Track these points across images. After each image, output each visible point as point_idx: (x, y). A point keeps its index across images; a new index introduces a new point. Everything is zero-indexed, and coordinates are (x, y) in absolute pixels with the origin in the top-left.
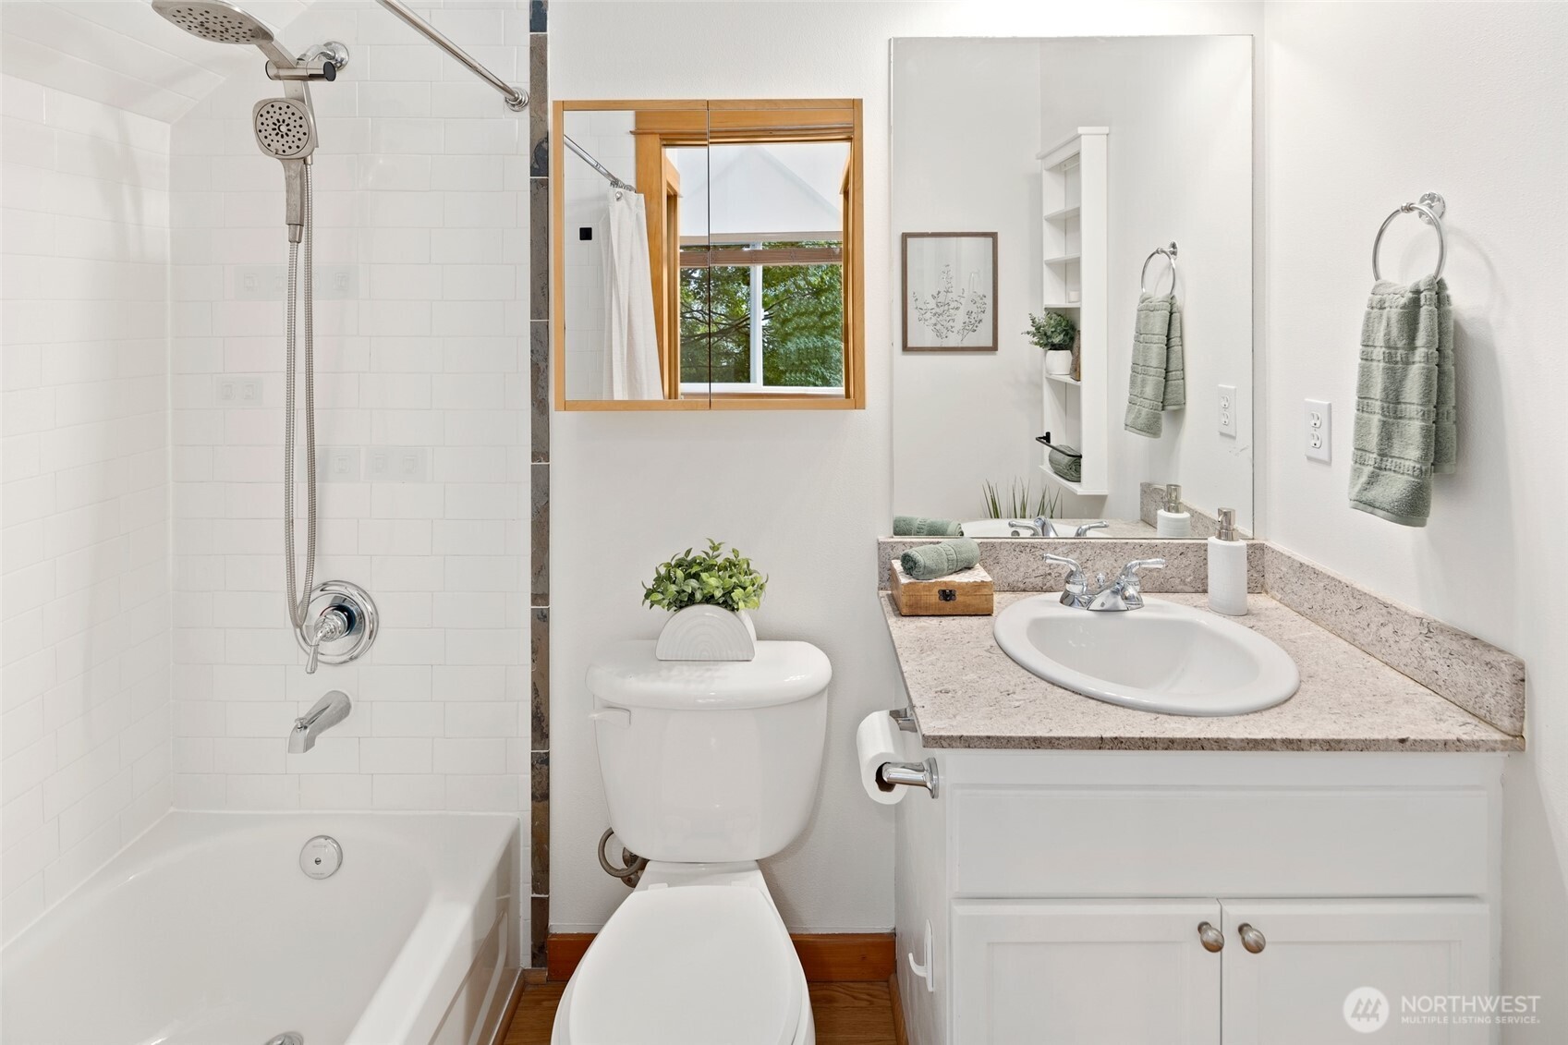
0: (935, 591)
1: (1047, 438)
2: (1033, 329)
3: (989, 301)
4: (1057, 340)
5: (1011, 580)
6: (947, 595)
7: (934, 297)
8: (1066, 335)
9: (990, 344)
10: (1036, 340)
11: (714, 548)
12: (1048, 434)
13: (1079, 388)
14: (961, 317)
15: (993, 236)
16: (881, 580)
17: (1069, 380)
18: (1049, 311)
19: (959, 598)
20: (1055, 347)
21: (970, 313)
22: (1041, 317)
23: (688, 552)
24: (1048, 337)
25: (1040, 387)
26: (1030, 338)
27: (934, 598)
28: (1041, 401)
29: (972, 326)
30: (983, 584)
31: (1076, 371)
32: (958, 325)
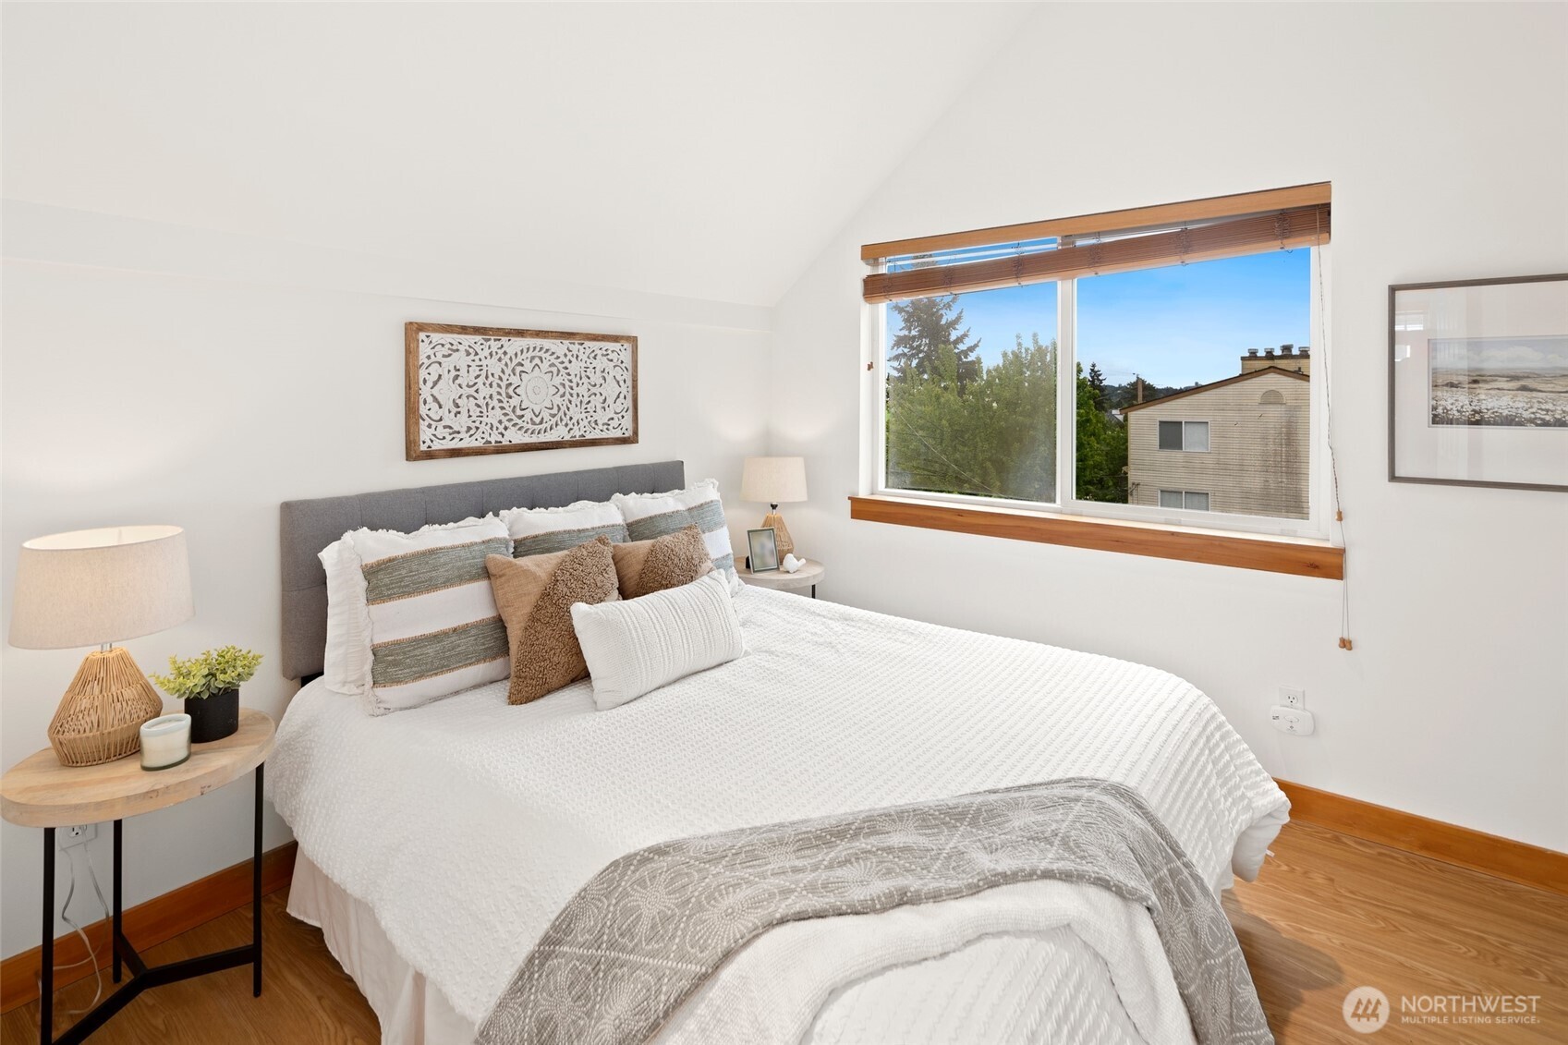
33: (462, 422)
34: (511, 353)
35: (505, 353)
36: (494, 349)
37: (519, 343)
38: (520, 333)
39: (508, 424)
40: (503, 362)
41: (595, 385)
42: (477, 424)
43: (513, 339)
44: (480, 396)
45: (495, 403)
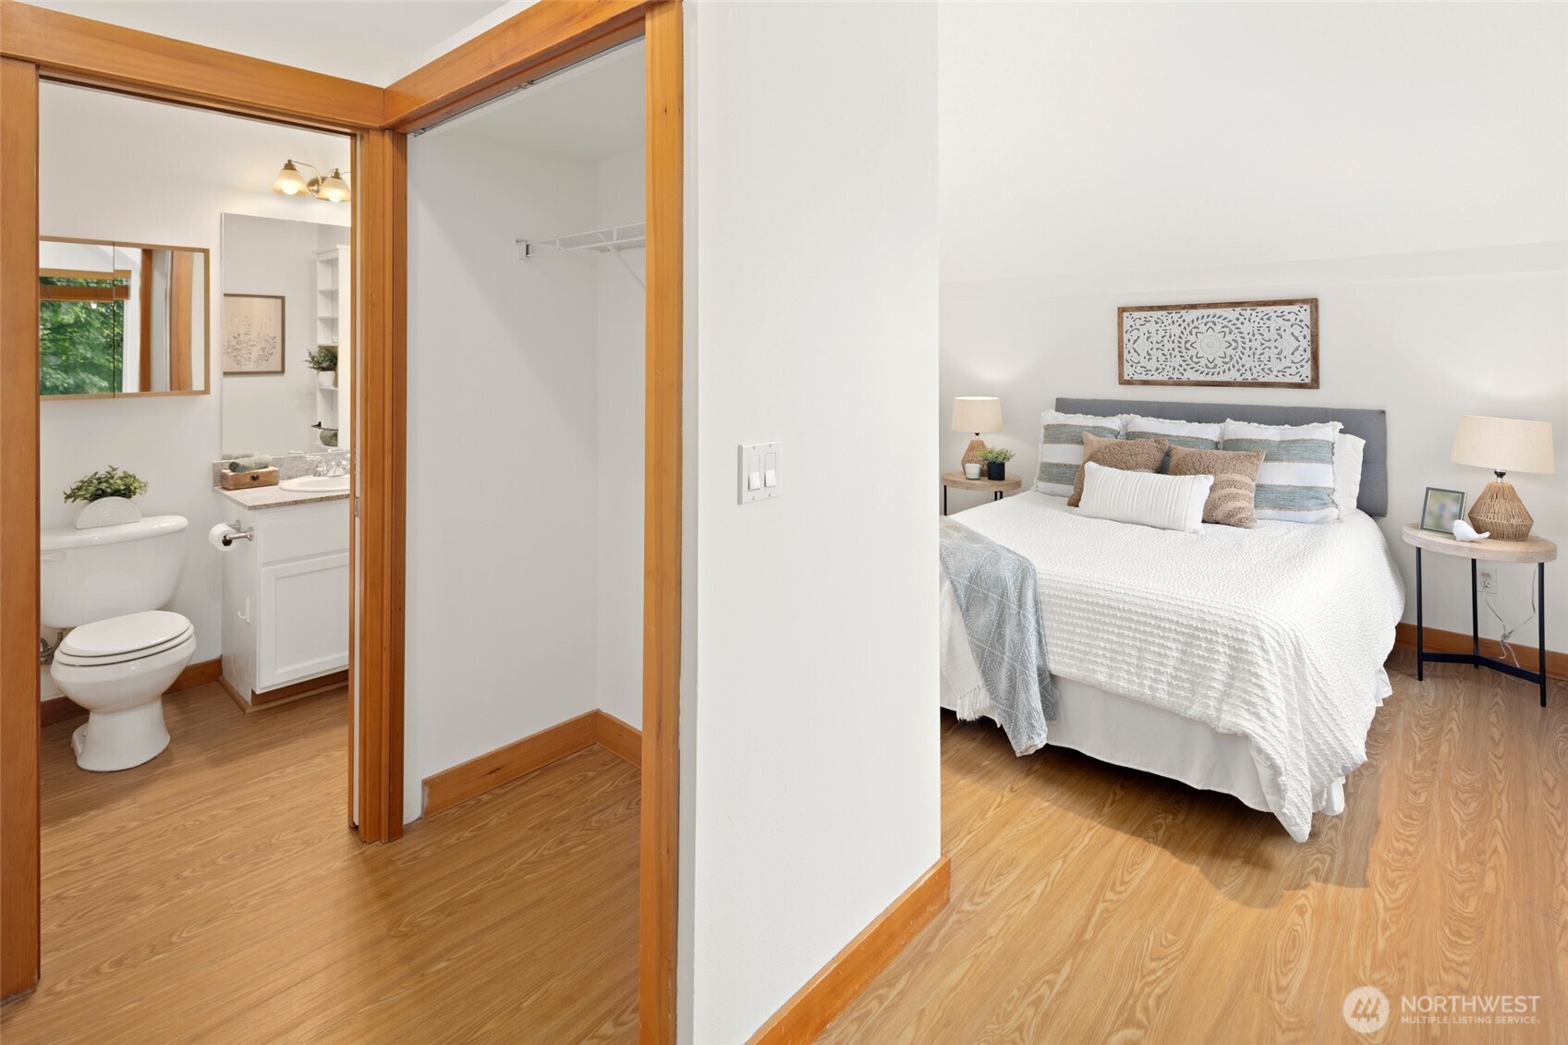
0: (249, 477)
1: (319, 425)
2: (310, 359)
3: (279, 341)
4: (324, 365)
5: (289, 474)
6: (254, 478)
7: (235, 338)
8: (332, 361)
9: (279, 369)
10: (312, 365)
11: (114, 470)
12: (320, 423)
13: (337, 391)
14: (256, 352)
15: (282, 298)
16: (215, 482)
17: (333, 388)
18: (321, 347)
19: (261, 479)
20: (324, 369)
21: (263, 349)
22: (315, 351)
23: (96, 473)
24: (320, 363)
25: (314, 395)
26: (308, 364)
27: (248, 480)
28: (315, 405)
29: (265, 357)
30: (274, 471)
31: (336, 383)
32: (254, 357)
33: (1153, 365)
34: (1188, 320)
35: (1184, 321)
36: (1175, 319)
37: (1194, 313)
38: (1193, 307)
39: (1186, 367)
40: (1182, 327)
41: (1270, 340)
42: (1164, 366)
43: (1190, 311)
44: (1166, 348)
45: (1176, 353)
